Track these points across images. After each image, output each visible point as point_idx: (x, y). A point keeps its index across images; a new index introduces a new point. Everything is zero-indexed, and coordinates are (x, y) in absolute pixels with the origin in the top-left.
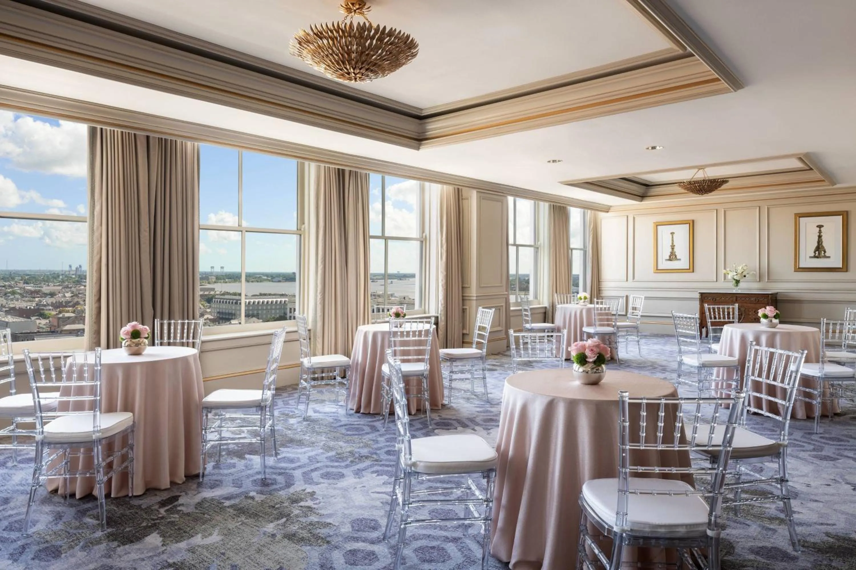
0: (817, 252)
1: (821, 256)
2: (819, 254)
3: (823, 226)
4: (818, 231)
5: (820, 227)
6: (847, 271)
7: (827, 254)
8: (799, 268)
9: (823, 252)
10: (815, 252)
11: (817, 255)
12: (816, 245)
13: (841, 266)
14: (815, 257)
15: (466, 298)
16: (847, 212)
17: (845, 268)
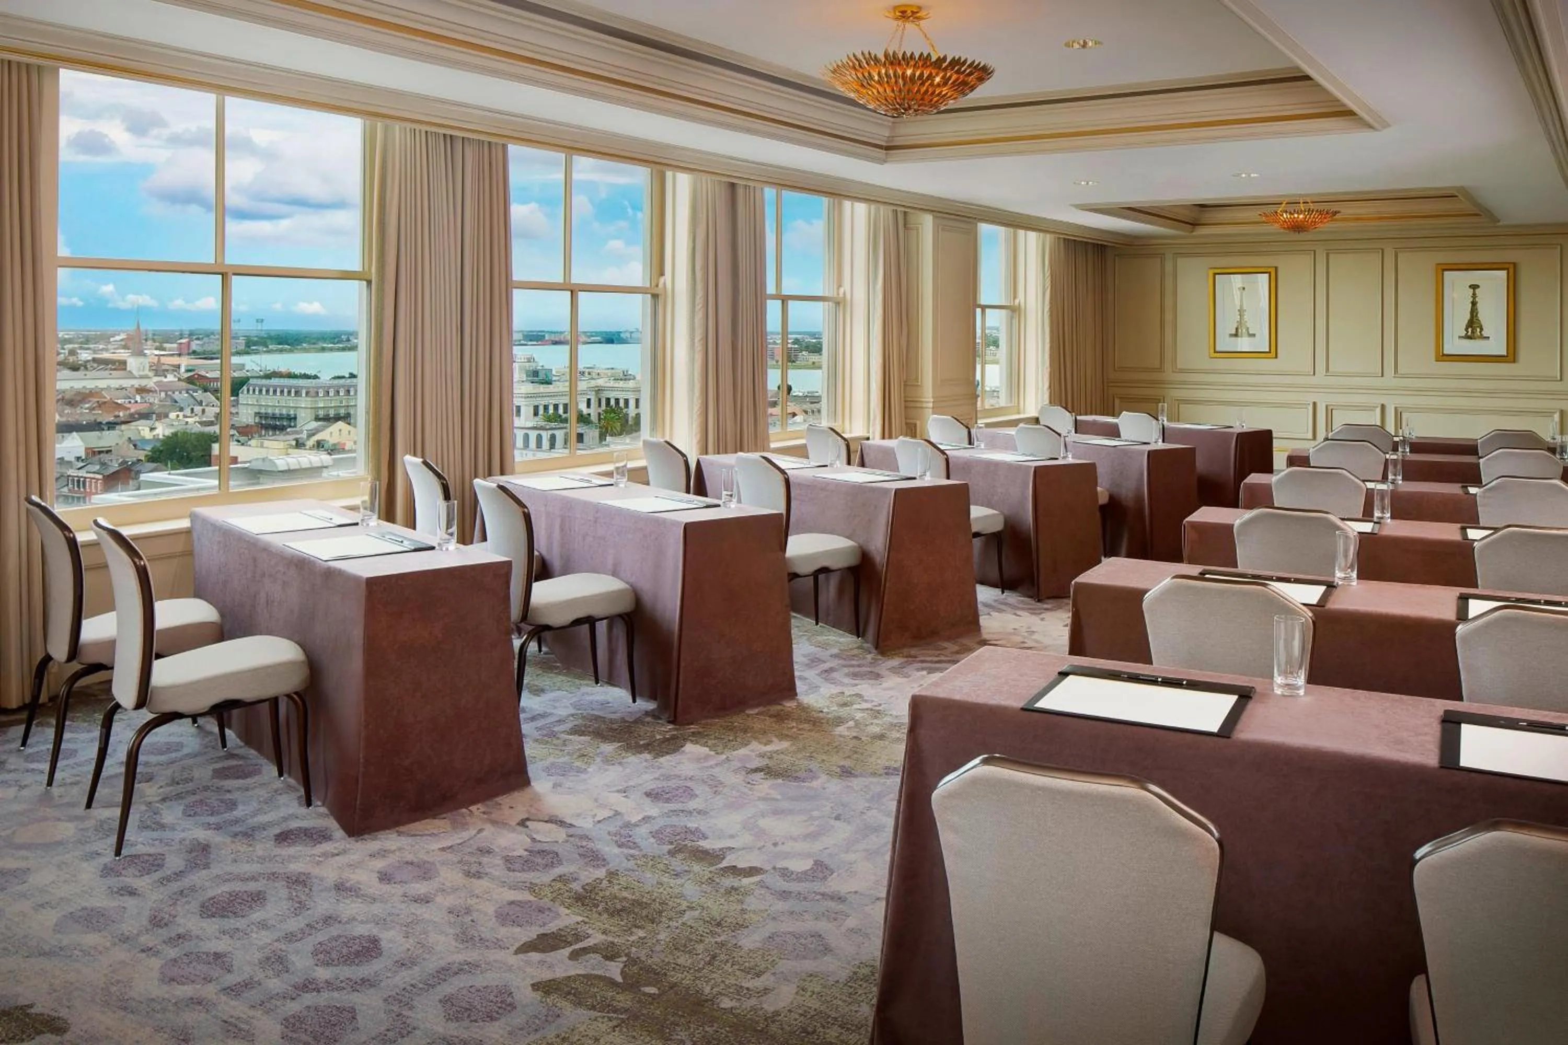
0: (1470, 330)
1: (1475, 335)
2: (1473, 332)
3: (1478, 286)
4: (1471, 294)
5: (1474, 287)
6: (1514, 361)
7: (1485, 334)
8: (1444, 355)
9: (1478, 330)
10: (1466, 330)
11: (1469, 334)
12: (1468, 317)
13: (1505, 353)
14: (1467, 337)
15: (912, 404)
16: (1515, 264)
17: (1511, 356)
